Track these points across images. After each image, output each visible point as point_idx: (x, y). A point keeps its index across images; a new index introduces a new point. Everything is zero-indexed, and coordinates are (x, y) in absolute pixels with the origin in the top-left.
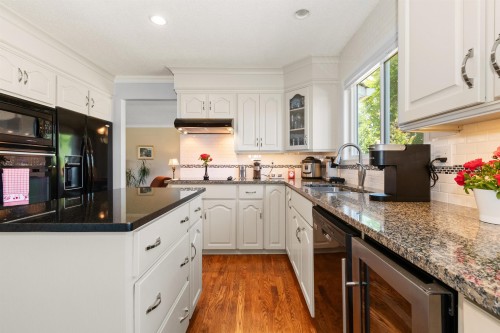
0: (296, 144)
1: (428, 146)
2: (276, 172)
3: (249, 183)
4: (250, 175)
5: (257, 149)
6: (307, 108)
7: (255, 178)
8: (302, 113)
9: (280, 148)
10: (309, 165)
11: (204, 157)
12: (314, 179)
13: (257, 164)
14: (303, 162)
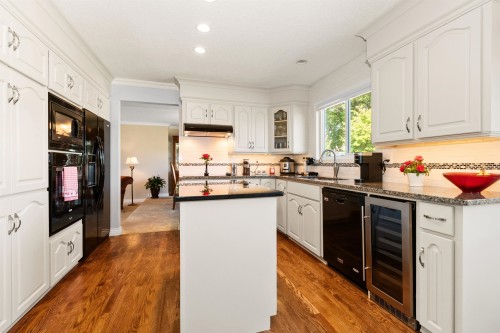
0: (279, 147)
1: (381, 154)
2: (261, 168)
3: (240, 178)
4: (240, 171)
5: (249, 150)
6: (289, 121)
7: (244, 174)
8: (285, 124)
9: (266, 150)
10: (287, 163)
11: (206, 157)
12: (290, 174)
13: (246, 163)
14: (282, 161)
